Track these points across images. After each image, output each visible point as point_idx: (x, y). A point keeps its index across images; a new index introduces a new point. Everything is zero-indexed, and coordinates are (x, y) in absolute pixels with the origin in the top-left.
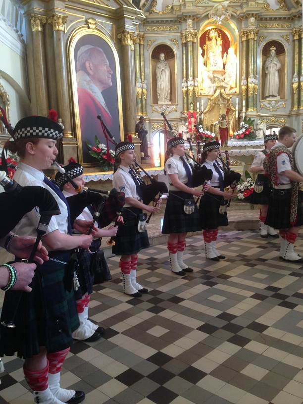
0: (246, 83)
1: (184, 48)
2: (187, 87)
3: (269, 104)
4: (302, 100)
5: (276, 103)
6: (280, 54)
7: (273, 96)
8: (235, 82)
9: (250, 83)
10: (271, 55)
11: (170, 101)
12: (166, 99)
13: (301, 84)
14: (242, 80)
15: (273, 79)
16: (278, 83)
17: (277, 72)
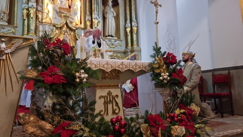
0: (90, 19)
2: (28, 9)
3: (109, 41)
4: (134, 40)
5: (115, 42)
6: (115, 7)
7: (112, 36)
8: (79, 20)
9: (94, 19)
10: (109, 5)
11: (7, 22)
12: (1, 20)
13: (133, 28)
14: (86, 16)
15: (111, 23)
16: (115, 27)
17: (113, 18)
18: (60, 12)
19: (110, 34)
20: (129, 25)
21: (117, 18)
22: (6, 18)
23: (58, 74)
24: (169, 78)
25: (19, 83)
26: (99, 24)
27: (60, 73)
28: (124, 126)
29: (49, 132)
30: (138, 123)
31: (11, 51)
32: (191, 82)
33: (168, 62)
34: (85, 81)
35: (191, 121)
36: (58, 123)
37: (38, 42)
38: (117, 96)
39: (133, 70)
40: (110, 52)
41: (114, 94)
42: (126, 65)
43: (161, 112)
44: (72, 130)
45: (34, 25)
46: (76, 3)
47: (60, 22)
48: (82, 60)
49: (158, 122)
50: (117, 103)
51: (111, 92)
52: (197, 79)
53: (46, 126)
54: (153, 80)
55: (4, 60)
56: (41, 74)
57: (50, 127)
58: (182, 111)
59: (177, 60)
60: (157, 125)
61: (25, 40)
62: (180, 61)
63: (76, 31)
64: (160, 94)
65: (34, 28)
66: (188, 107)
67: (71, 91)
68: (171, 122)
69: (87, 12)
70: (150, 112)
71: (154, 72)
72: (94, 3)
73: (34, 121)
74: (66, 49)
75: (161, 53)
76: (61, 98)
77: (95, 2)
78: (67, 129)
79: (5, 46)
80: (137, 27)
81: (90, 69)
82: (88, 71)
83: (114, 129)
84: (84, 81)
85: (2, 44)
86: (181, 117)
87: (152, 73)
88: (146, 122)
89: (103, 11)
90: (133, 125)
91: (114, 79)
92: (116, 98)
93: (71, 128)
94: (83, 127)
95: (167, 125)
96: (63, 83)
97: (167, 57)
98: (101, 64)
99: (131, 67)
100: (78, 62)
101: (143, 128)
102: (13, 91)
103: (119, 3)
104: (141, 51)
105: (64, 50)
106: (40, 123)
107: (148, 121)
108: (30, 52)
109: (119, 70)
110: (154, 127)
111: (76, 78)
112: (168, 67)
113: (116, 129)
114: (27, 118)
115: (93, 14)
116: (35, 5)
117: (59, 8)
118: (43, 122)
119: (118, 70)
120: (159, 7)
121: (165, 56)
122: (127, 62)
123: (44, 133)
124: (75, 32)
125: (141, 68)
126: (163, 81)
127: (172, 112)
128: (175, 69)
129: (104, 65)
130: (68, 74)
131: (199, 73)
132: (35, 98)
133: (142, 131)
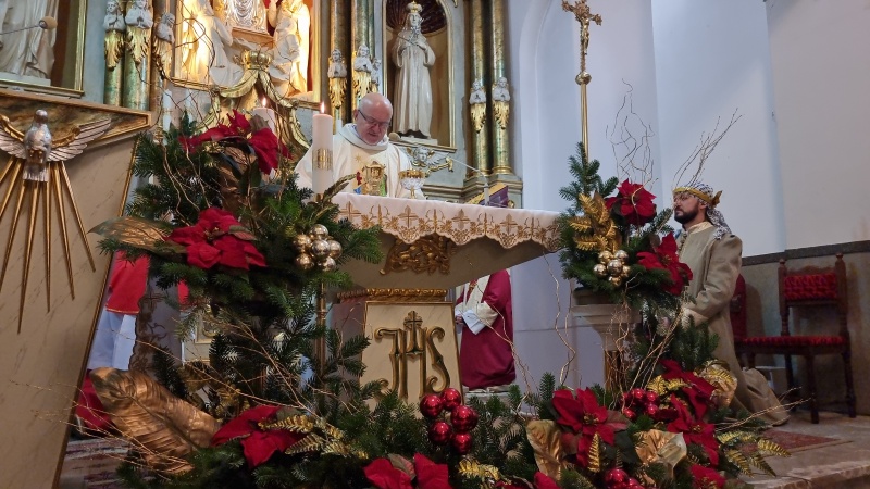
0: (344, 72)
2: (123, 33)
4: (499, 150)
5: (430, 154)
6: (431, 31)
7: (419, 135)
8: (306, 77)
9: (358, 71)
10: (410, 26)
11: (47, 78)
12: (28, 69)
13: (496, 107)
14: (330, 62)
15: (418, 88)
16: (430, 101)
17: (426, 70)
18: (236, 45)
19: (413, 127)
20: (483, 96)
21: (438, 71)
22: (45, 64)
23: (236, 234)
24: (626, 269)
25: (94, 270)
26: (374, 89)
27: (243, 233)
28: (466, 425)
29: (202, 440)
30: (517, 419)
31: (69, 157)
32: (704, 295)
33: (623, 214)
34: (331, 266)
35: (706, 421)
36: (231, 409)
38: (440, 332)
39: (498, 239)
40: (416, 177)
41: (429, 324)
42: (473, 224)
43: (597, 387)
44: (285, 431)
45: (144, 88)
46: (294, 16)
47: (238, 79)
48: (319, 196)
49: (590, 417)
50: (438, 359)
51: (417, 319)
52: (728, 283)
53: (189, 418)
54: (569, 274)
55: (42, 185)
56: (174, 235)
57: (205, 420)
58: (674, 384)
59: (655, 206)
60: (586, 425)
61: (120, 120)
62: (667, 214)
63: (293, 112)
64: (595, 327)
65: (143, 101)
66: (695, 374)
67: (283, 296)
68: (633, 419)
69: (334, 45)
70: (559, 381)
71: (572, 246)
72: (359, 16)
73: (151, 397)
74: (265, 150)
75: (597, 184)
76: (244, 318)
77: (363, 14)
78: (267, 430)
79: (49, 136)
80: (511, 103)
81: (346, 225)
82: (339, 231)
83: (433, 435)
84: (326, 265)
85: (39, 127)
86: (670, 404)
87: (565, 250)
88: (544, 415)
89: (391, 45)
90: (497, 424)
91: (430, 270)
92: (435, 341)
93: (281, 424)
94: (321, 423)
95: (622, 427)
96: (253, 268)
97: (620, 195)
98: (384, 213)
99: (492, 231)
100: (305, 201)
101: (534, 435)
102: (73, 298)
103: (447, 16)
104: (521, 189)
105: (257, 154)
106: (170, 406)
107: (552, 412)
108: (136, 160)
109: (450, 239)
110: (575, 433)
111: (298, 254)
112: (622, 235)
113: (440, 435)
114: (124, 386)
115: (354, 53)
116: (148, 16)
117: (234, 31)
118: (182, 405)
119: (444, 237)
120: (593, 23)
121: (615, 193)
122: (478, 210)
123: (184, 442)
124: (289, 117)
125: (526, 235)
126: (606, 278)
127: (637, 385)
128: (648, 239)
129: (394, 219)
130: (272, 238)
131: (735, 262)
132: (152, 324)
133: (531, 443)
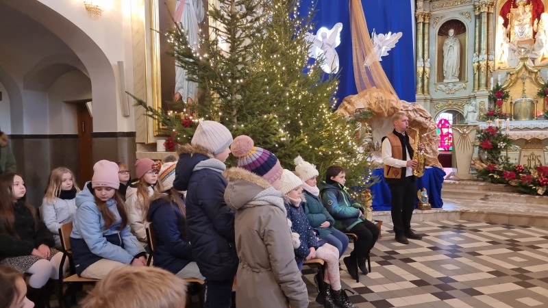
1: (477, 20)
2: (479, 62)
11: (458, 78)
12: (453, 77)
22: (457, 75)
37: (489, 96)
38: (540, 156)
45: (485, 77)
48: (505, 135)
51: (534, 153)
53: (484, 165)
56: (482, 144)
65: (484, 82)
73: (479, 163)
76: (491, 154)
82: (508, 141)
83: (516, 170)
100: (502, 137)
108: (477, 133)
114: (476, 161)
119: (537, 138)
123: (483, 168)
124: (537, 74)
129: (525, 136)
130: (494, 144)
